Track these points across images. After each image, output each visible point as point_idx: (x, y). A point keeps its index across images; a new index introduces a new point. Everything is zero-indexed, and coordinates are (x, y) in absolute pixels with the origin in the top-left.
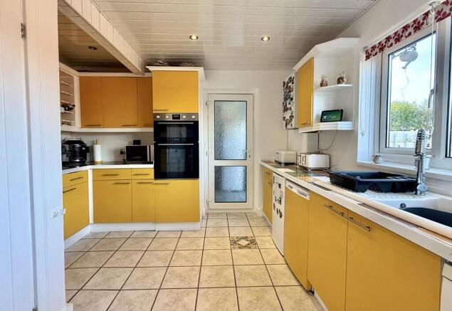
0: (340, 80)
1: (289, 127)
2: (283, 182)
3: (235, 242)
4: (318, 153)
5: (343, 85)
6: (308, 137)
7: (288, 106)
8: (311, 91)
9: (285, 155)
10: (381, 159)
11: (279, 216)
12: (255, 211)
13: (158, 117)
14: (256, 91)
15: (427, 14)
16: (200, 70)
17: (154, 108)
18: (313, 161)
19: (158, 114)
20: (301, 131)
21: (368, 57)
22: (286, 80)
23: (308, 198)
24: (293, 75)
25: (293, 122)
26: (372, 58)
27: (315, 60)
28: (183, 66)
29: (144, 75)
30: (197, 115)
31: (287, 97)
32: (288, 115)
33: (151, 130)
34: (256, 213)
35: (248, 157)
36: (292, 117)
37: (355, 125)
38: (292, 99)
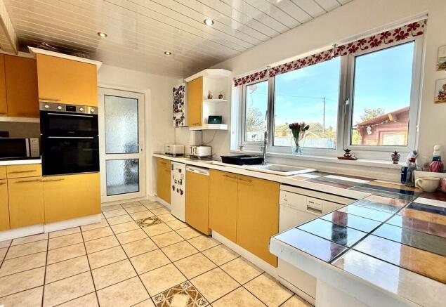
0: (220, 97)
1: (180, 125)
2: (183, 167)
3: (142, 223)
4: (202, 145)
5: (222, 100)
6: (196, 134)
7: (179, 108)
8: (201, 100)
9: (176, 147)
10: (243, 148)
11: (179, 193)
12: (147, 198)
13: (47, 106)
14: (148, 92)
15: (266, 71)
16: (99, 64)
17: (40, 96)
18: (201, 151)
19: (47, 104)
20: (191, 129)
21: (236, 85)
22: (177, 87)
23: (208, 174)
24: (183, 85)
25: (184, 122)
26: (238, 86)
27: (204, 78)
28: (77, 56)
29: (17, 53)
30: (96, 108)
31: (178, 101)
32: (178, 116)
33: (37, 120)
34: (148, 200)
35: (140, 150)
36: (182, 117)
37: (229, 127)
38: (183, 103)
